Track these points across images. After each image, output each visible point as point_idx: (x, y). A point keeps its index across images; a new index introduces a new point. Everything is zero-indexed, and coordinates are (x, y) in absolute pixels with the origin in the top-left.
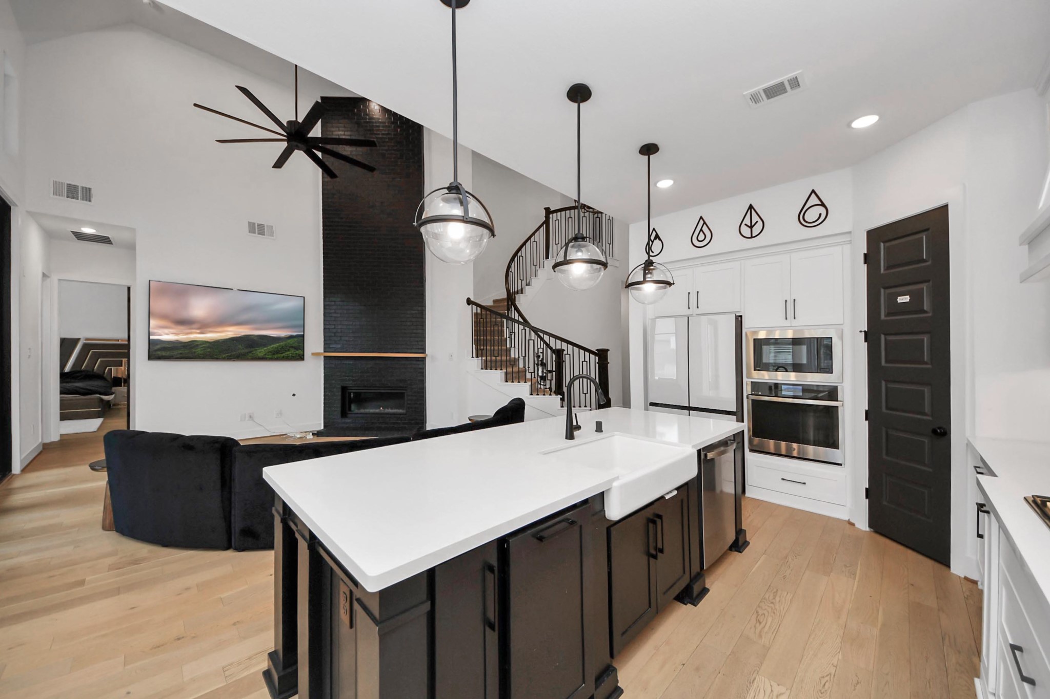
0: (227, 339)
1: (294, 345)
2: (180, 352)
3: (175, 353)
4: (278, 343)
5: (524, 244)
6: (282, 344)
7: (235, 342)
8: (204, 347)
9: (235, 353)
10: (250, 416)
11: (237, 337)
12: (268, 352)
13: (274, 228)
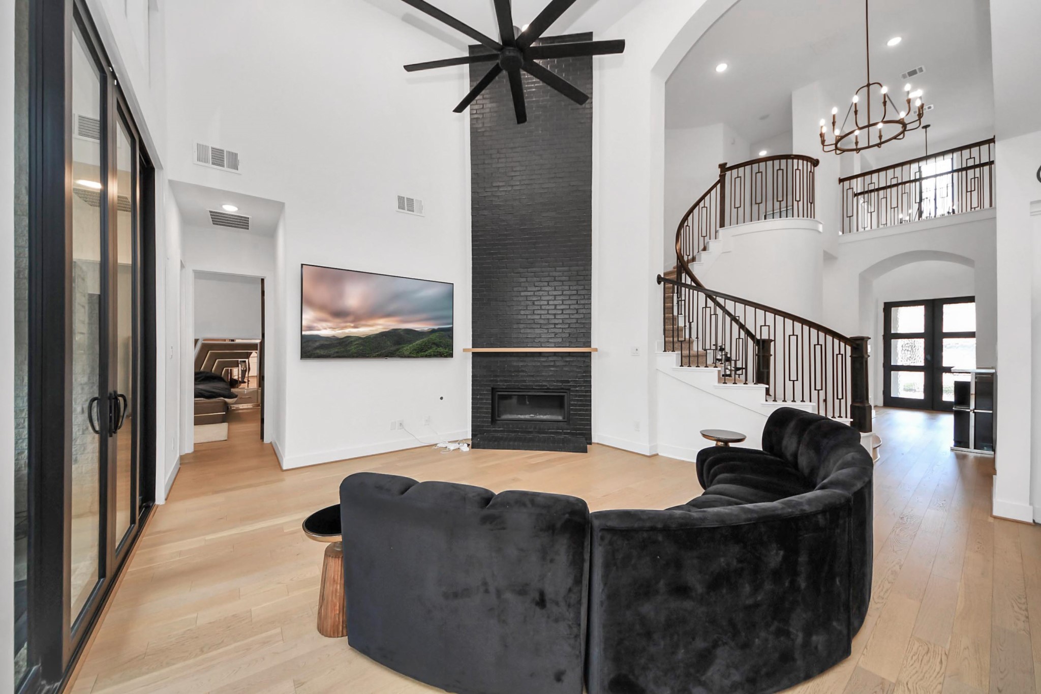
0: (377, 334)
1: (435, 341)
2: (336, 350)
3: (332, 351)
4: (422, 338)
5: (691, 211)
6: (425, 339)
7: (384, 337)
8: (357, 344)
9: (384, 351)
10: (401, 424)
11: (386, 332)
12: (413, 350)
13: (423, 203)
